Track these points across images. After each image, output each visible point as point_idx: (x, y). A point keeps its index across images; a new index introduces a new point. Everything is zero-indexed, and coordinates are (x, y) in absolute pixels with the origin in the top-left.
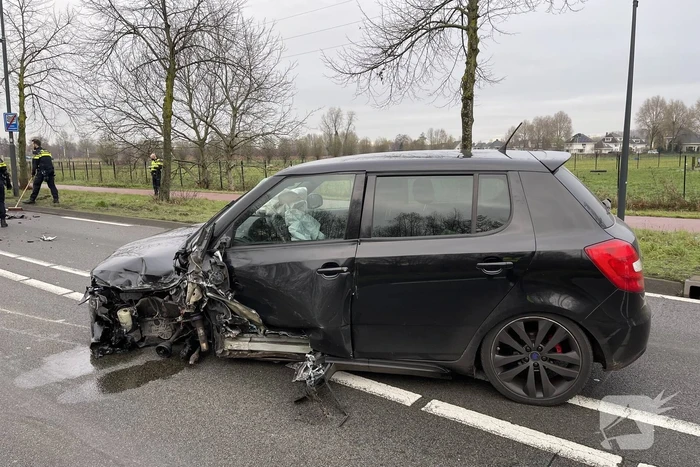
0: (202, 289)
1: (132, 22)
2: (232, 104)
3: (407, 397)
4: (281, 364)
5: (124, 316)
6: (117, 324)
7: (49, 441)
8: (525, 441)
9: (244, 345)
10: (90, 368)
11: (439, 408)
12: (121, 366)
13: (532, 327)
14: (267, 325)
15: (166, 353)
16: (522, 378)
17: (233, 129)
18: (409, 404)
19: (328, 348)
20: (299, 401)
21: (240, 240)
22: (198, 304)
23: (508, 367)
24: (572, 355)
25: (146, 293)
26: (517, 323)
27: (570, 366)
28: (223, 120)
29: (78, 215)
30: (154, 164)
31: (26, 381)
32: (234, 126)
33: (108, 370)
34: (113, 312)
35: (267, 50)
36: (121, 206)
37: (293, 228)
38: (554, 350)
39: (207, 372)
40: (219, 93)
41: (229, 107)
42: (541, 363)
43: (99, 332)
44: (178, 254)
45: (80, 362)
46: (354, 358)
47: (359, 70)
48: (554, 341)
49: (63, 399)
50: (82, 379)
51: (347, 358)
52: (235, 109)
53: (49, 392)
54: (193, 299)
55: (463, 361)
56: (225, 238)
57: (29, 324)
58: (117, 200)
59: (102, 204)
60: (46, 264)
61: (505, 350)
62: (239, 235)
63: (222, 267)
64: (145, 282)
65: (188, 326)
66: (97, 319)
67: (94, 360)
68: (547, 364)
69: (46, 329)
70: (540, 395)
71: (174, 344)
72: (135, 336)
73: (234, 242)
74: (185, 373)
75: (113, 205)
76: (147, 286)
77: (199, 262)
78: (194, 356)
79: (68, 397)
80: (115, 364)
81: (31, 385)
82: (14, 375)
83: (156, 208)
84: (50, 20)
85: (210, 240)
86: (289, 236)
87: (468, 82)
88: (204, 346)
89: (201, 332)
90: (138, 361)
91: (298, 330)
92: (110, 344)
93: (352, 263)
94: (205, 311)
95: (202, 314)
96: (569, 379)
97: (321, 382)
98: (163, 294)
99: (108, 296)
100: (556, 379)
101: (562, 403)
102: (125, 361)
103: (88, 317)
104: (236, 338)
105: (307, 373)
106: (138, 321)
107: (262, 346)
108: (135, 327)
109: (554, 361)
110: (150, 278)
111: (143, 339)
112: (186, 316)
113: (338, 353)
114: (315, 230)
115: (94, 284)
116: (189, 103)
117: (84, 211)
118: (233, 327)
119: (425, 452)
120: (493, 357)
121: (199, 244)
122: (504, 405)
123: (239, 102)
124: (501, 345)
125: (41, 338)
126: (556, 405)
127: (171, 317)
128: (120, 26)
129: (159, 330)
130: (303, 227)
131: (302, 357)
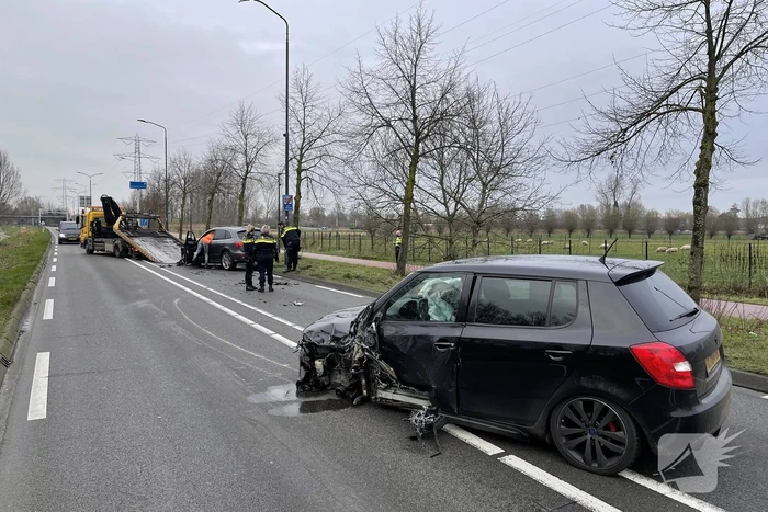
0: (363, 349)
1: (385, 116)
2: (481, 180)
3: (491, 449)
4: (405, 410)
5: (319, 364)
6: (314, 369)
7: (256, 432)
9: (389, 395)
11: (514, 461)
13: (589, 407)
14: (400, 379)
15: (342, 395)
16: (580, 448)
17: (481, 205)
18: (490, 454)
19: (440, 403)
20: (414, 438)
21: (391, 317)
22: (361, 360)
23: (571, 437)
24: (620, 434)
25: (332, 349)
26: (579, 403)
27: (620, 443)
28: (472, 196)
29: (327, 285)
30: (399, 240)
31: (254, 399)
32: (482, 202)
34: (312, 361)
35: (522, 124)
36: (363, 278)
37: (432, 311)
38: (607, 428)
39: (364, 411)
40: (472, 171)
41: (479, 183)
42: (596, 437)
43: (303, 376)
44: (352, 323)
46: (458, 415)
48: (604, 422)
49: (271, 412)
51: (454, 414)
52: (485, 185)
53: (264, 407)
54: (357, 356)
55: (537, 428)
56: (379, 314)
57: (266, 365)
58: (362, 273)
59: (348, 276)
60: (290, 324)
61: (569, 423)
62: (390, 312)
63: (375, 335)
64: (332, 341)
65: (356, 376)
66: (302, 364)
67: (298, 394)
68: (601, 439)
69: (275, 369)
70: (595, 465)
71: (347, 389)
72: (325, 380)
73: (385, 317)
74: (349, 410)
75: (357, 277)
76: (333, 344)
77: (363, 330)
78: (357, 399)
79: (274, 412)
81: (256, 401)
82: (248, 394)
83: (390, 282)
84: (326, 113)
85: (370, 314)
86: (428, 318)
87: (703, 167)
88: (365, 392)
89: (364, 382)
90: (323, 398)
91: (421, 387)
92: (309, 384)
93: (459, 341)
94: (366, 365)
95: (363, 368)
96: (618, 454)
97: (429, 427)
98: (342, 351)
99: (311, 349)
100: (609, 454)
101: (613, 474)
102: (315, 396)
103: (298, 363)
104: (385, 389)
105: (419, 419)
106: (329, 368)
107: (401, 397)
108: (325, 374)
109: (605, 437)
110: (335, 339)
111: (329, 384)
112: (355, 368)
113: (448, 409)
114: (448, 314)
115: (304, 340)
116: (441, 183)
117: (334, 282)
118: (383, 381)
120: (559, 427)
121: (363, 317)
122: (565, 468)
123: (489, 179)
124: (566, 418)
125: (270, 375)
126: (608, 476)
127: (347, 369)
128: (375, 121)
129: (341, 379)
130: (439, 311)
131: (421, 408)
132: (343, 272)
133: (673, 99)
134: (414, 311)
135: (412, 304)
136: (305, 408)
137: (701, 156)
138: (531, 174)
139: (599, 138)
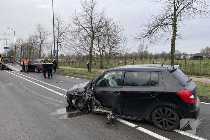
0: (89, 96)
1: (84, 26)
2: (109, 45)
3: (133, 125)
4: (105, 115)
5: (73, 101)
6: (72, 103)
7: (56, 126)
8: (158, 138)
9: (98, 110)
10: (66, 112)
11: (140, 129)
12: (72, 113)
13: (164, 111)
14: (102, 105)
15: (82, 110)
16: (161, 123)
17: (110, 52)
18: (133, 127)
19: (115, 112)
20: (108, 124)
21: (98, 86)
22: (88, 99)
23: (158, 120)
24: (174, 118)
25: (78, 96)
26: (160, 109)
27: (174, 121)
28: (107, 50)
29: (68, 76)
30: (88, 62)
31: (53, 114)
32: (110, 51)
33: (69, 113)
34: (71, 101)
35: (120, 30)
36: (79, 74)
37: (110, 83)
38: (170, 117)
39: (90, 116)
40: (107, 42)
41: (109, 46)
42: (166, 120)
43: (68, 105)
44: (85, 88)
45: (64, 111)
46: (121, 115)
47: (141, 37)
48: (170, 114)
49: (59, 118)
50: (64, 114)
51: (120, 115)
52: (110, 47)
53: (57, 116)
54: (87, 98)
55: (147, 118)
56: (94, 85)
57: (55, 102)
58: (78, 72)
59: (75, 73)
60: (60, 88)
61: (157, 116)
62: (97, 84)
63: (93, 91)
64: (78, 94)
65: (86, 105)
66: (68, 101)
67: (67, 111)
68: (168, 120)
69: (58, 103)
70: (166, 128)
71: (83, 109)
72: (75, 106)
73: (96, 86)
74: (85, 115)
76: (78, 95)
77: (89, 90)
78: (87, 112)
79: (60, 118)
80: (71, 112)
81: (54, 115)
82: (50, 113)
83: (87, 74)
84: (65, 26)
85: (91, 85)
86: (109, 85)
87: (173, 40)
88: (89, 109)
89: (89, 106)
90: (75, 112)
91: (109, 107)
92: (70, 108)
93: (121, 92)
94: (90, 101)
95: (89, 102)
96: (174, 125)
97: (113, 120)
98: (81, 97)
99: (70, 97)
100: (170, 124)
101: (172, 131)
102: (73, 111)
103: (66, 101)
104: (96, 108)
105: (110, 117)
106: (76, 103)
107: (102, 110)
108: (75, 104)
110: (79, 93)
111: (77, 107)
112: (86, 102)
113: (118, 114)
115: (68, 94)
116: (99, 46)
117: (70, 75)
118: (96, 105)
119: (133, 137)
120: (154, 118)
121: (89, 86)
123: (111, 45)
124: (156, 114)
125: (57, 105)
126: (170, 131)
127: (83, 102)
128: (81, 28)
129: (81, 105)
130: (112, 83)
131: (109, 114)
132: (73, 72)
133: (165, 21)
134: (105, 83)
135: (103, 81)
136: (70, 116)
137: (173, 37)
138: (123, 43)
139: (146, 32)
